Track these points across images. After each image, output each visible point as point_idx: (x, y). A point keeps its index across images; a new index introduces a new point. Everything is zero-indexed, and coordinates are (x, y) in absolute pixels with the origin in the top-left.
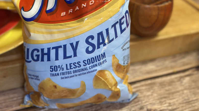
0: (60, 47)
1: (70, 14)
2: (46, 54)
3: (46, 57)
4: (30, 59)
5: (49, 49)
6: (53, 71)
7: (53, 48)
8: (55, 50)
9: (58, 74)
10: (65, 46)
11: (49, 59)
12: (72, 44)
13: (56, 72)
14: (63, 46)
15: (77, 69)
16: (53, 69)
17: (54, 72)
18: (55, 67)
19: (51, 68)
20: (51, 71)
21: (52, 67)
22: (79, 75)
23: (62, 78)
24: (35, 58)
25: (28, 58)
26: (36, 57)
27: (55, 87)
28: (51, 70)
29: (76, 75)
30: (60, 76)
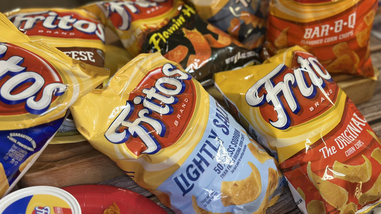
0: (205, 145)
1: (181, 119)
2: (200, 162)
3: (203, 165)
4: (191, 182)
5: (199, 155)
6: (220, 172)
7: (201, 151)
8: (203, 151)
9: (227, 171)
10: (207, 142)
11: (207, 164)
12: (210, 136)
13: (224, 170)
14: (206, 143)
15: (234, 153)
16: (218, 169)
17: (222, 172)
18: (218, 166)
19: (216, 171)
20: (218, 173)
21: (216, 169)
22: (241, 158)
23: (233, 171)
24: (195, 176)
25: (188, 184)
26: (195, 174)
27: (236, 185)
28: (218, 171)
29: (240, 160)
30: (229, 172)
